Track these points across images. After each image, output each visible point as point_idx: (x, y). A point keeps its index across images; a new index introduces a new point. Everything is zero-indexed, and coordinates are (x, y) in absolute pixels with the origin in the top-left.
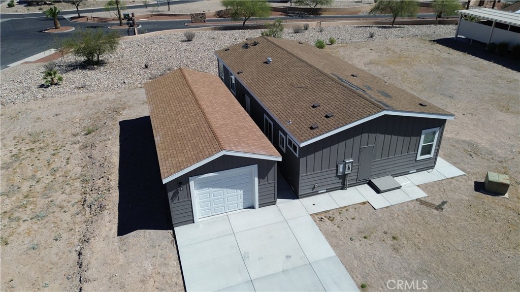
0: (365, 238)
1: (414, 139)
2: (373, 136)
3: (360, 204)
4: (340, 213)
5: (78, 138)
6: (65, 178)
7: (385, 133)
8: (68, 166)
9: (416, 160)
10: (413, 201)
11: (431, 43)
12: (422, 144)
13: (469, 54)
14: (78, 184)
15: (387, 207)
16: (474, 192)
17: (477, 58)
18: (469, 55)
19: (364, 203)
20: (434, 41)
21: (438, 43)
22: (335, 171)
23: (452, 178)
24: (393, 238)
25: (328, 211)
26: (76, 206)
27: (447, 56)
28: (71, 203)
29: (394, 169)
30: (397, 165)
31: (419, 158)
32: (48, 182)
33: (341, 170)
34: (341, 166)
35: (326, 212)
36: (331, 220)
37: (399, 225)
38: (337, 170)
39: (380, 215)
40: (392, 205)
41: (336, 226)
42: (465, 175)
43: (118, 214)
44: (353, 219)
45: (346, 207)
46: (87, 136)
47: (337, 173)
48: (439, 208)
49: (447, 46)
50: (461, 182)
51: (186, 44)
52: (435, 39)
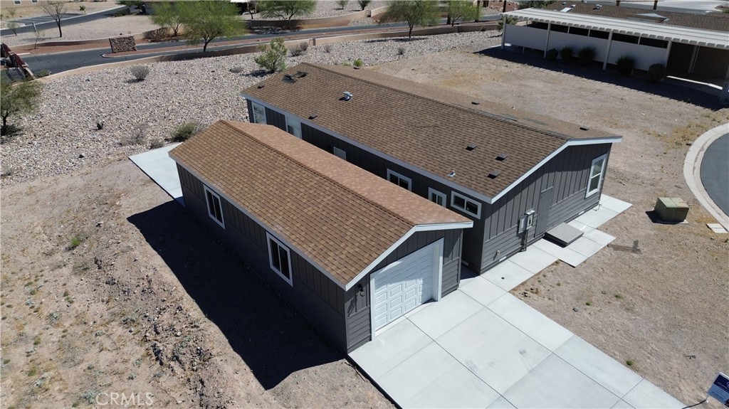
0: (588, 304)
1: (585, 171)
2: (552, 175)
3: (553, 264)
4: (539, 281)
5: (58, 257)
6: (85, 327)
7: (561, 170)
8: (75, 305)
9: (585, 198)
10: (605, 248)
11: (478, 55)
12: (591, 177)
13: (530, 64)
14: (118, 330)
15: (585, 262)
16: (654, 224)
17: (541, 69)
18: (530, 67)
19: (556, 262)
20: (480, 52)
21: (486, 55)
22: (516, 229)
23: (623, 213)
24: (616, 296)
25: (525, 282)
26: (143, 365)
27: (508, 70)
28: (131, 362)
29: (568, 212)
30: (569, 207)
31: (589, 194)
32: (57, 340)
33: (522, 226)
34: (522, 221)
35: (522, 284)
36: (536, 293)
37: (611, 280)
38: (518, 227)
39: (585, 274)
40: (589, 258)
41: (546, 299)
42: (632, 207)
43: (240, 358)
44: (559, 285)
45: (540, 272)
46: (74, 251)
47: (518, 231)
48: (635, 249)
49: (499, 57)
50: (634, 215)
51: (137, 85)
52: (479, 50)
